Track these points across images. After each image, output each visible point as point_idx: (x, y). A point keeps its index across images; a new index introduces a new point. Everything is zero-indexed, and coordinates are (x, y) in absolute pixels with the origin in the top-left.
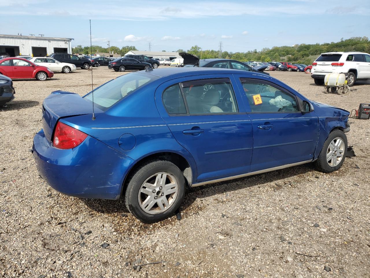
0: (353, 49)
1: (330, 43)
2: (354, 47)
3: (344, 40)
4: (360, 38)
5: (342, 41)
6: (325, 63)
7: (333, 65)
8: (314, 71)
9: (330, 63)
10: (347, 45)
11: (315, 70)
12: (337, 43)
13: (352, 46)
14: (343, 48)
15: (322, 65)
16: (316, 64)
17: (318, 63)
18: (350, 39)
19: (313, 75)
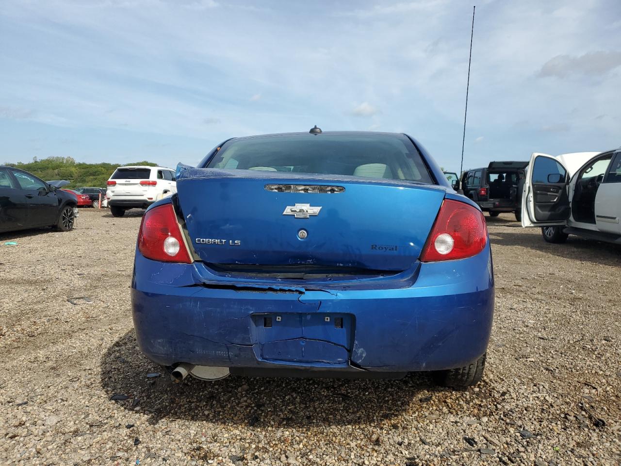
0: (56, 175)
1: (16, 164)
2: (56, 171)
3: (38, 160)
4: (63, 159)
5: (36, 162)
6: (130, 181)
7: (142, 184)
8: (113, 194)
9: (138, 181)
10: (46, 168)
11: (113, 192)
12: (29, 164)
13: (53, 169)
14: (40, 172)
15: (126, 184)
16: (114, 184)
17: (118, 181)
18: (47, 160)
19: (112, 201)
